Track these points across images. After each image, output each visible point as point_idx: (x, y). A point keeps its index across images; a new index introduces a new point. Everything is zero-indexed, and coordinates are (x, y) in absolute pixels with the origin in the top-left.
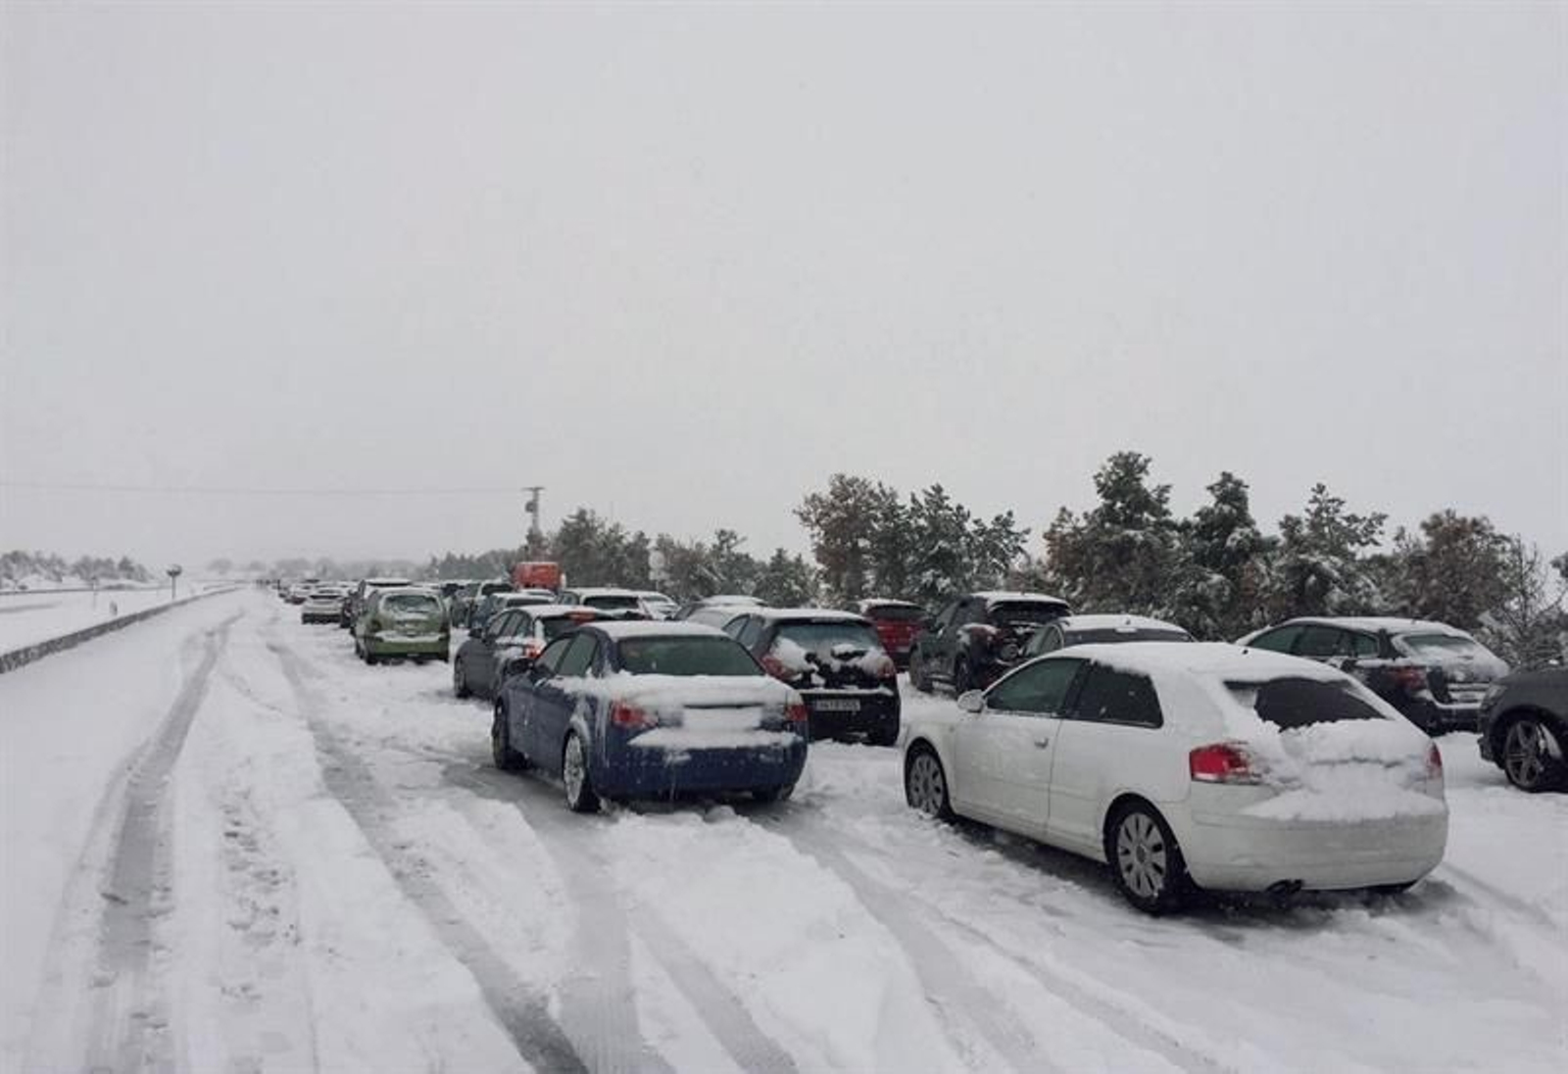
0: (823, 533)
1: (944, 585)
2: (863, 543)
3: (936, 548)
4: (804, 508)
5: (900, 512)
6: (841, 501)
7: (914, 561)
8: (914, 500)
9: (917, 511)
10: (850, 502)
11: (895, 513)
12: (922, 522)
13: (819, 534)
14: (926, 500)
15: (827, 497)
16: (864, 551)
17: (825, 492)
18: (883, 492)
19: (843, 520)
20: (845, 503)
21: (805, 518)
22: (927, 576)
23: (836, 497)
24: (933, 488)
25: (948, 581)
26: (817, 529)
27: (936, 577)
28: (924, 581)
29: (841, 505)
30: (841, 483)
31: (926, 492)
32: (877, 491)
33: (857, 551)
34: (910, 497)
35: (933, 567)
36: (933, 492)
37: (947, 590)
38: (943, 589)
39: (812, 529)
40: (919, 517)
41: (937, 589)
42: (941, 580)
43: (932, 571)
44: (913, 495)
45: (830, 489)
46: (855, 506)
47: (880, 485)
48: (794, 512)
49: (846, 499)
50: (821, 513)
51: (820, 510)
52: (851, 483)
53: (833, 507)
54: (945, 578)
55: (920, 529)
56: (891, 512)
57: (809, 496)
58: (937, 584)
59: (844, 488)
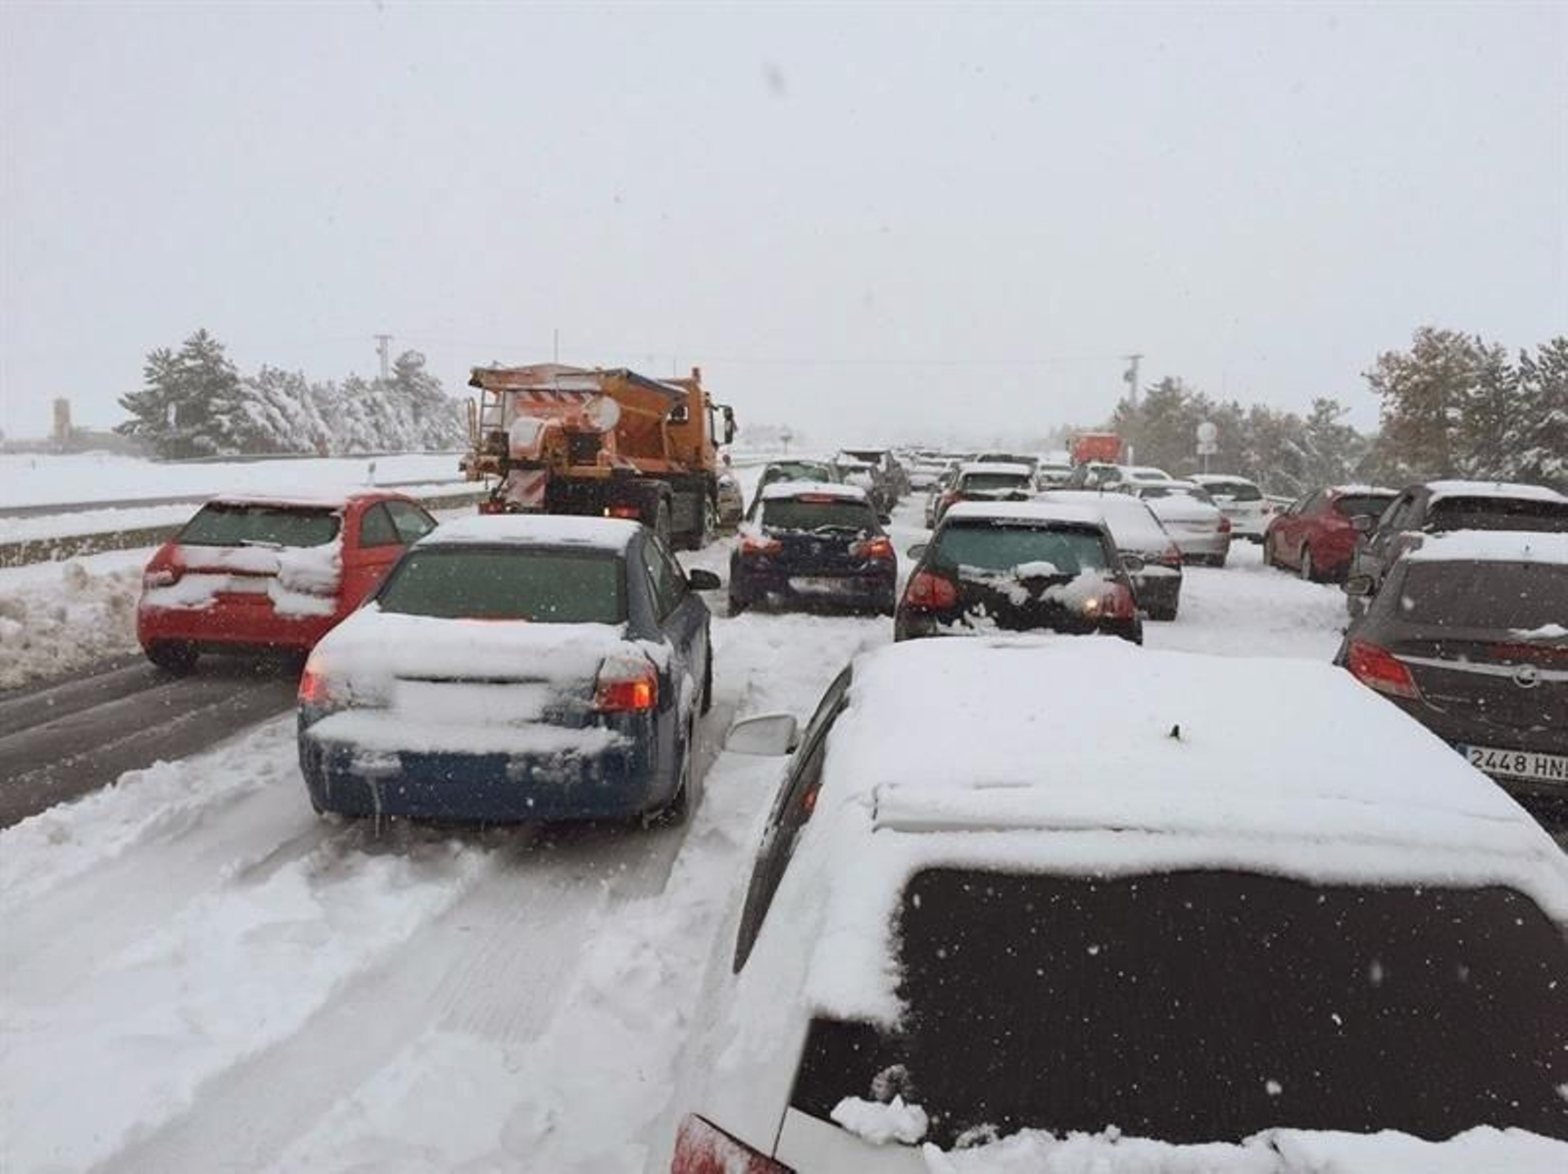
0: (1399, 400)
1: (1550, 469)
2: (1453, 413)
3: (1546, 421)
4: (1376, 371)
5: (1504, 374)
6: (1428, 361)
7: (1513, 436)
8: (1523, 359)
9: (1527, 373)
10: (1439, 361)
11: (1497, 375)
12: (1534, 386)
13: (1393, 403)
14: (1540, 357)
15: (1407, 356)
16: (1452, 423)
17: (1405, 349)
18: (1482, 348)
19: (1428, 386)
20: (1432, 363)
21: (1376, 382)
22: (1530, 456)
23: (1419, 358)
24: (1554, 342)
25: (1558, 462)
26: (1391, 396)
27: (1541, 457)
28: (1525, 462)
29: (1426, 366)
30: (1429, 339)
31: (1543, 349)
32: (1475, 348)
33: (1444, 422)
34: (1518, 354)
35: (1540, 445)
36: (1553, 348)
37: (1556, 475)
38: (1550, 473)
39: (1385, 396)
40: (1529, 381)
41: (1541, 472)
42: (1547, 461)
43: (1538, 449)
44: (1524, 352)
45: (1413, 346)
46: (1446, 368)
47: (1478, 339)
48: (1363, 374)
49: (1435, 357)
50: (1399, 376)
51: (1398, 372)
52: (1441, 338)
53: (1415, 368)
54: (1556, 458)
55: (1530, 395)
56: (1491, 374)
57: (1383, 355)
58: (1542, 466)
59: (1431, 345)
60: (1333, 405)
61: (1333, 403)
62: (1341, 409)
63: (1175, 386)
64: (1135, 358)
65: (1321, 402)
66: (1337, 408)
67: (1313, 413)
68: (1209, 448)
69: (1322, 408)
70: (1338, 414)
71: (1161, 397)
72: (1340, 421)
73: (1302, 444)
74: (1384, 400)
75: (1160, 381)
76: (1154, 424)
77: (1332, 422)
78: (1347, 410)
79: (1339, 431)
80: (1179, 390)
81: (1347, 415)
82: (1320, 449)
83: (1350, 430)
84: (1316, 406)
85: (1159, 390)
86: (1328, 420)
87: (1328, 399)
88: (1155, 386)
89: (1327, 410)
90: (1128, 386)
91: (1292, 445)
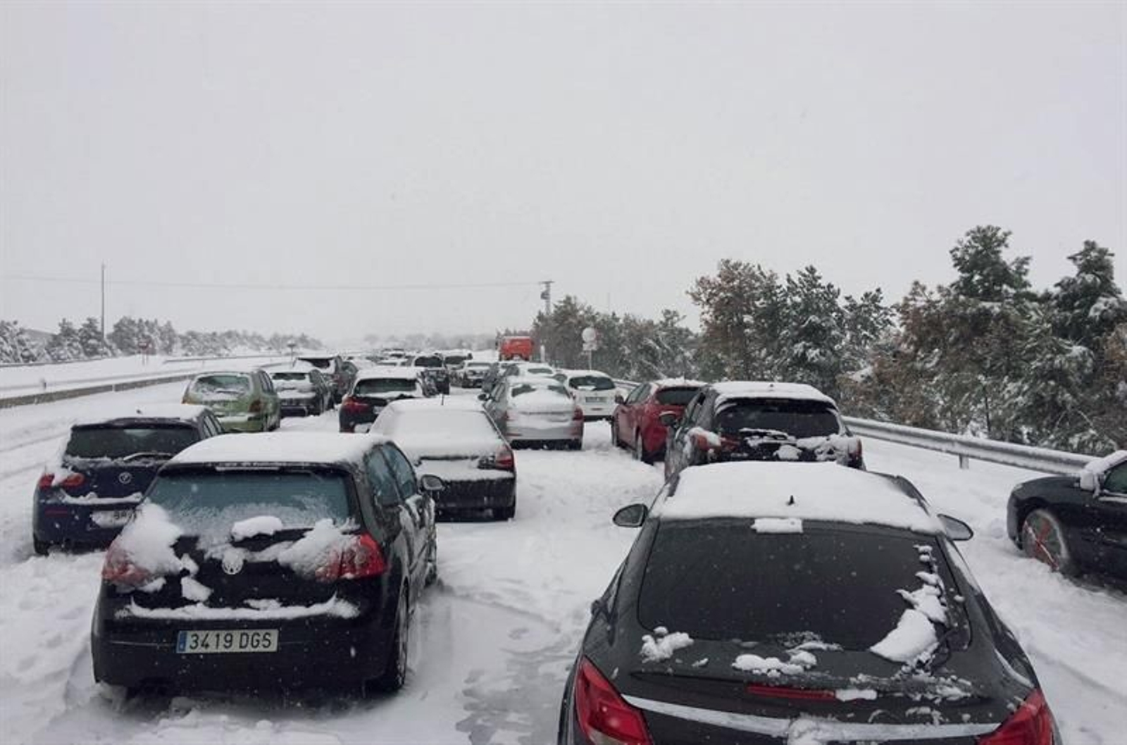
0: (712, 310)
1: (812, 355)
2: (747, 318)
3: (807, 323)
4: (696, 290)
5: (778, 291)
6: (728, 282)
7: (787, 333)
8: (789, 280)
9: (792, 290)
10: (736, 283)
11: (773, 292)
12: (798, 299)
13: (708, 312)
14: (800, 279)
15: (714, 279)
16: (747, 325)
17: (713, 274)
18: (762, 274)
19: (730, 299)
20: (731, 284)
21: (696, 298)
22: (798, 348)
23: (723, 280)
24: (807, 269)
25: (817, 351)
26: (706, 308)
27: (806, 348)
28: (795, 352)
29: (727, 286)
30: (728, 268)
31: (800, 273)
32: (757, 273)
33: (743, 325)
34: (786, 277)
35: (804, 339)
36: (807, 273)
37: (816, 360)
38: (813, 359)
39: (703, 307)
40: (794, 295)
41: (807, 359)
42: (810, 350)
43: (803, 342)
44: (788, 275)
45: (718, 272)
46: (740, 288)
47: (759, 267)
48: (687, 292)
49: (733, 280)
50: (711, 293)
51: (709, 290)
52: (736, 266)
53: (721, 288)
54: (815, 349)
55: (795, 305)
56: (769, 291)
57: (699, 279)
58: (807, 354)
59: (730, 271)
60: (675, 314)
61: (675, 312)
62: (681, 316)
63: (573, 302)
64: (548, 283)
65: (668, 312)
66: (677, 316)
67: (663, 319)
68: (591, 346)
69: (668, 316)
70: (679, 320)
71: (564, 309)
72: (681, 325)
73: (657, 341)
74: (703, 310)
75: (563, 299)
76: (560, 329)
77: (676, 325)
78: (684, 317)
79: (681, 331)
80: (575, 305)
81: (684, 320)
82: (669, 344)
83: (687, 330)
84: (665, 315)
85: (562, 304)
86: (672, 324)
87: (672, 309)
88: (560, 302)
89: (672, 318)
90: (544, 301)
91: (651, 342)
